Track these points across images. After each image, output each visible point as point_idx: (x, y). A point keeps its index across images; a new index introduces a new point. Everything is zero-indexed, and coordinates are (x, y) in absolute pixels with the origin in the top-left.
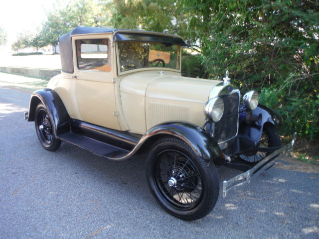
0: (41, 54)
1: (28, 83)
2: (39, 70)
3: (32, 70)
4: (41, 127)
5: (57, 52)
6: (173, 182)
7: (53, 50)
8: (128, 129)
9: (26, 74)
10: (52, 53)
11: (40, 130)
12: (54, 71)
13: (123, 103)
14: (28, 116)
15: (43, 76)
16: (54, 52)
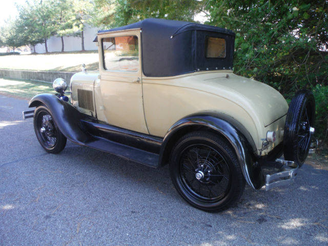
0: (18, 54)
1: (11, 87)
2: (22, 72)
3: (12, 71)
5: (36, 52)
7: (32, 50)
9: (6, 76)
10: (30, 52)
12: (38, 73)
15: (27, 79)
16: (33, 52)
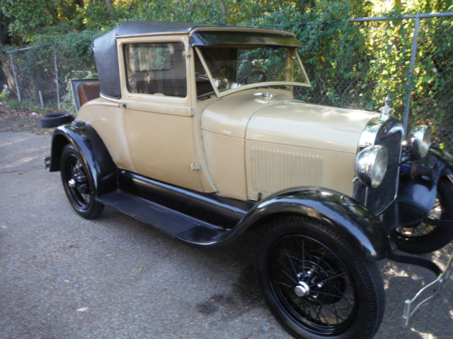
4: (72, 182)
6: (304, 290)
8: (216, 191)
11: (69, 188)
13: (207, 149)
14: (49, 162)
